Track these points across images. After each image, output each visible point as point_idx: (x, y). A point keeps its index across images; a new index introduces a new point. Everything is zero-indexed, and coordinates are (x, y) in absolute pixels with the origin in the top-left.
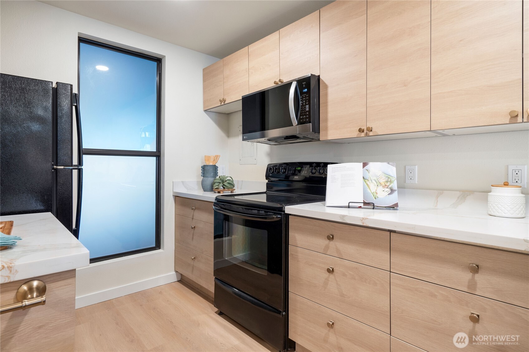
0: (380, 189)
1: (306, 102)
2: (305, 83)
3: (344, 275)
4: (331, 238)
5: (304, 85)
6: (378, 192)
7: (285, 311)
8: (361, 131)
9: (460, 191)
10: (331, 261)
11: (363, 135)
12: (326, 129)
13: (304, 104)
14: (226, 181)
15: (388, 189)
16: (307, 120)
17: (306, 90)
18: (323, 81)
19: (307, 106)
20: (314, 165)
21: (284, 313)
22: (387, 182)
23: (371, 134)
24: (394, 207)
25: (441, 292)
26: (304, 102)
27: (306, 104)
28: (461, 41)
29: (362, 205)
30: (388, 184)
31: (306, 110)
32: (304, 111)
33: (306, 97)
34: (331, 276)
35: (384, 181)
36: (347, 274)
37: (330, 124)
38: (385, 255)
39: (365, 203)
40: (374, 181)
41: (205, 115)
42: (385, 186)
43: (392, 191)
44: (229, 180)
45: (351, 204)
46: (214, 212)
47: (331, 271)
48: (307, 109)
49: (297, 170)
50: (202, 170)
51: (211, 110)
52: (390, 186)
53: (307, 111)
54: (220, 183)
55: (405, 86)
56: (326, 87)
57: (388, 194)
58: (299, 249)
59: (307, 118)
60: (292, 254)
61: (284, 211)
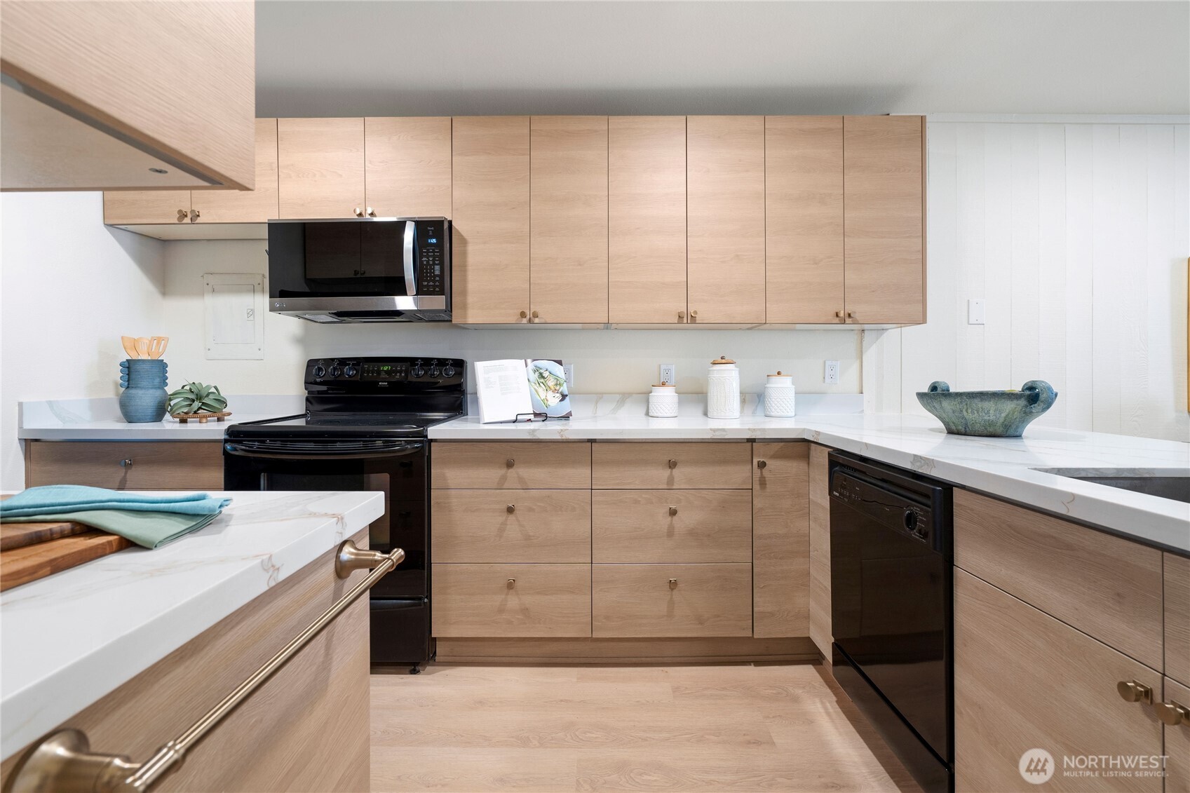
0: (550, 394)
1: (434, 260)
2: (433, 228)
3: (530, 510)
4: (510, 465)
5: (430, 232)
6: (548, 398)
7: (427, 597)
8: (523, 315)
9: (619, 394)
10: (508, 497)
11: (525, 321)
12: (464, 307)
13: (431, 262)
14: (208, 395)
15: (558, 395)
16: (437, 289)
17: (434, 241)
18: (457, 231)
19: (437, 268)
20: (419, 362)
21: (426, 600)
22: (556, 385)
23: (536, 320)
24: (567, 417)
25: (644, 496)
26: (431, 259)
27: (434, 264)
28: (638, 228)
29: (532, 417)
30: (558, 388)
31: (434, 273)
32: (430, 274)
33: (434, 252)
34: (512, 517)
35: (553, 383)
36: (535, 507)
37: (471, 299)
38: (586, 471)
39: (536, 415)
40: (541, 384)
41: (106, 234)
42: (555, 391)
43: (564, 397)
44: (213, 393)
45: (519, 417)
46: (225, 459)
47: (510, 510)
48: (437, 272)
49: (383, 370)
50: (121, 371)
51: (130, 228)
52: (560, 390)
53: (437, 276)
54: (193, 401)
55: (580, 265)
56: (464, 242)
57: (560, 401)
58: (453, 492)
59: (437, 286)
60: (438, 503)
61: (426, 436)
